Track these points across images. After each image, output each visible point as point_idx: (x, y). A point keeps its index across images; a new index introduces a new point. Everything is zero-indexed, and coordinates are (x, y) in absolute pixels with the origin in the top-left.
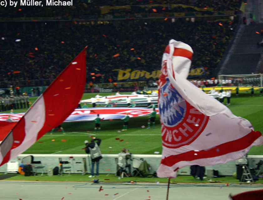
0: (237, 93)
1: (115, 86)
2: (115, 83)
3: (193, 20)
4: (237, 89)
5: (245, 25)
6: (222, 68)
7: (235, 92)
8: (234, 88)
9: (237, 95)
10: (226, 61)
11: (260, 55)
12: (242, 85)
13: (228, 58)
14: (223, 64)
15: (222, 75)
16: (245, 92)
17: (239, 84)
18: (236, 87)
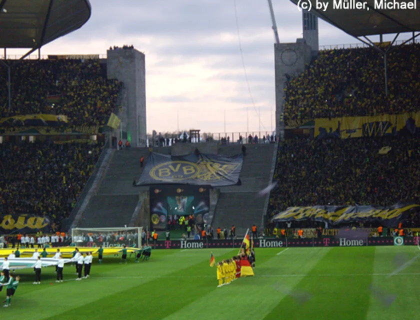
3: (32, 139)
4: (100, 251)
5: (114, 150)
7: (97, 256)
8: (95, 250)
9: (100, 260)
10: (84, 206)
11: (137, 197)
12: (109, 244)
13: (86, 201)
14: (79, 211)
15: (77, 229)
16: (113, 256)
17: (104, 243)
18: (99, 248)
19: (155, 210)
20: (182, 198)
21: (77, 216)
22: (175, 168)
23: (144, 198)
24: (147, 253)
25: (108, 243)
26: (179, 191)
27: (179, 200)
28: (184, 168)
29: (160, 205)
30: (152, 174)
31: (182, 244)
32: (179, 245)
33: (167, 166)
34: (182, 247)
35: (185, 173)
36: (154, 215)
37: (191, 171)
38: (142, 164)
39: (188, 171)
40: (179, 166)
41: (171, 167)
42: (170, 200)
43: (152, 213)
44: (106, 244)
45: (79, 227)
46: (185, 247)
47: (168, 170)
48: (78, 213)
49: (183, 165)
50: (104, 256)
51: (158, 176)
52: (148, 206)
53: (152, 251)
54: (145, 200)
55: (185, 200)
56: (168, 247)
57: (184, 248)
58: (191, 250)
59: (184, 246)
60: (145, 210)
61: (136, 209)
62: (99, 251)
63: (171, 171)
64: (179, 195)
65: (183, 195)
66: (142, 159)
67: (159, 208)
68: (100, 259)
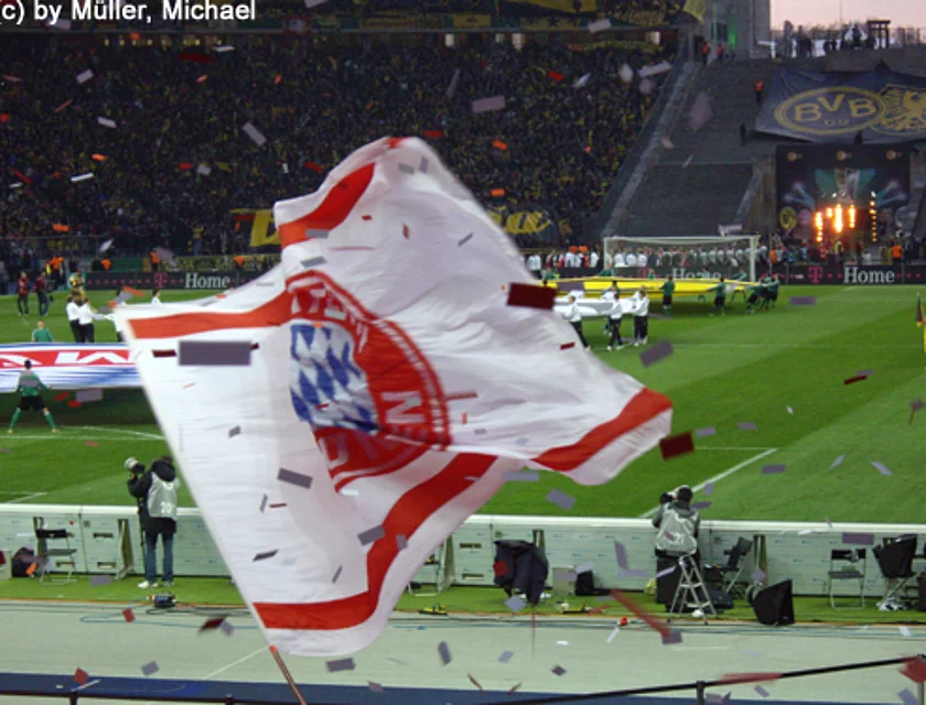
0: (667, 300)
1: (238, 267)
2: (242, 257)
3: (517, 40)
4: (668, 288)
6: (617, 212)
7: (660, 297)
8: (658, 284)
9: (665, 307)
10: (631, 189)
11: (748, 170)
12: (686, 273)
13: (637, 177)
14: (621, 200)
15: (616, 238)
16: (695, 300)
17: (675, 270)
18: (666, 280)
19: (788, 198)
20: (849, 172)
21: (616, 209)
22: (831, 104)
23: (764, 171)
24: (770, 294)
25: (683, 270)
26: (843, 156)
27: (842, 177)
28: (852, 103)
29: (798, 187)
30: (780, 116)
31: (847, 275)
32: (840, 276)
33: (813, 100)
34: (847, 280)
35: (855, 114)
36: (785, 211)
37: (867, 110)
38: (760, 97)
39: (860, 111)
40: (839, 99)
41: (822, 100)
42: (821, 176)
43: (781, 205)
44: (679, 272)
45: (620, 235)
46: (854, 281)
47: (817, 107)
48: (618, 204)
49: (849, 96)
50: (675, 298)
51: (794, 121)
52: (773, 190)
53: (782, 289)
54: (765, 177)
55: (855, 177)
56: (816, 281)
57: (851, 283)
58: (866, 287)
59: (851, 278)
60: (767, 199)
61: (746, 197)
62: (665, 287)
63: (823, 110)
64: (843, 165)
65: (850, 165)
66: (759, 85)
67: (798, 195)
68: (666, 305)
